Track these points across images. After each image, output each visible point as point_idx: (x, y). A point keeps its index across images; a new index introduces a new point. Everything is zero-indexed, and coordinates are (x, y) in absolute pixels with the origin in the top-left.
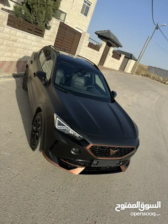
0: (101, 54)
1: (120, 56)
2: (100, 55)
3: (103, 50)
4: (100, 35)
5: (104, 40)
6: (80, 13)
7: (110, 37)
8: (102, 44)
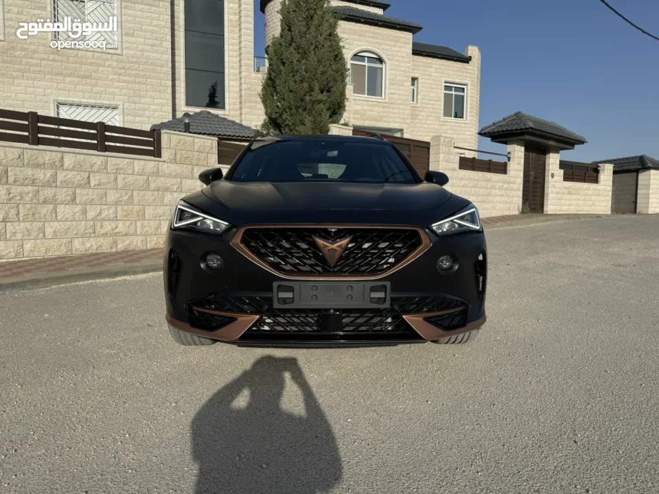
0: (520, 180)
1: (596, 170)
2: (514, 183)
3: (522, 167)
4: (494, 132)
5: (512, 143)
6: (443, 118)
7: (525, 126)
8: (509, 153)
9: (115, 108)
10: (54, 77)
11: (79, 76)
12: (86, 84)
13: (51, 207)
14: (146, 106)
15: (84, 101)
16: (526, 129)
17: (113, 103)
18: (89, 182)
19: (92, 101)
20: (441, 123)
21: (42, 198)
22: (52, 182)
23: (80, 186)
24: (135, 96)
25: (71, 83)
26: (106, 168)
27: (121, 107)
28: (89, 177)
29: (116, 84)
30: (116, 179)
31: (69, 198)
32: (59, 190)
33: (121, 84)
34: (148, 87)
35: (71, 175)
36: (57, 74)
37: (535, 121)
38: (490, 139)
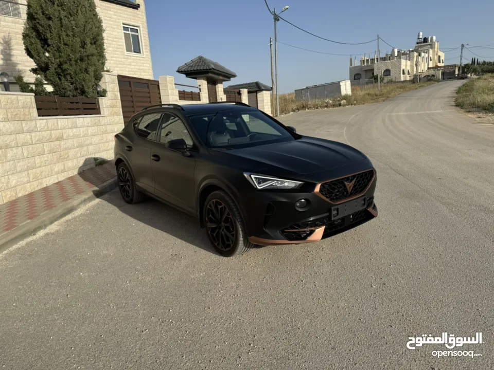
1: (239, 93)
3: (207, 95)
4: (188, 71)
5: (200, 78)
6: (126, 53)
7: (209, 67)
8: (200, 86)
16: (210, 69)
20: (126, 57)
37: (214, 64)
38: (185, 75)
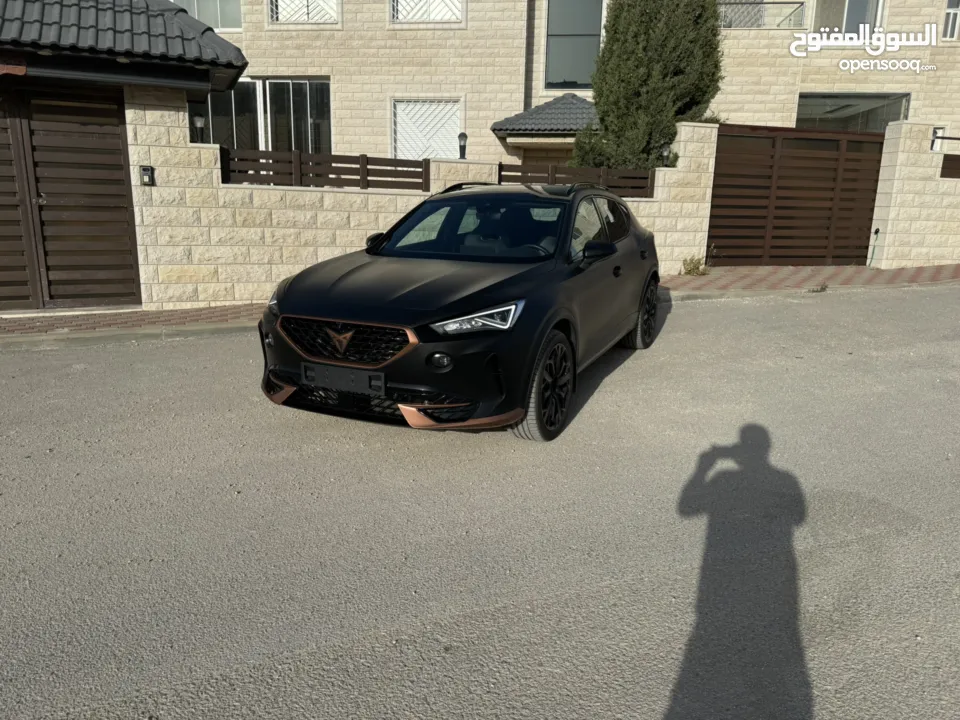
9: (456, 101)
10: (391, 68)
11: (417, 65)
12: (426, 73)
13: (311, 249)
14: (493, 96)
15: (423, 95)
17: (454, 95)
18: (349, 223)
19: (431, 95)
21: (303, 241)
22: (312, 224)
23: (340, 227)
24: (480, 83)
25: (408, 74)
26: (366, 206)
27: (462, 99)
28: (349, 217)
29: (459, 69)
30: (377, 218)
31: (328, 240)
32: (319, 231)
33: (464, 68)
34: (496, 69)
35: (330, 215)
36: (394, 64)
